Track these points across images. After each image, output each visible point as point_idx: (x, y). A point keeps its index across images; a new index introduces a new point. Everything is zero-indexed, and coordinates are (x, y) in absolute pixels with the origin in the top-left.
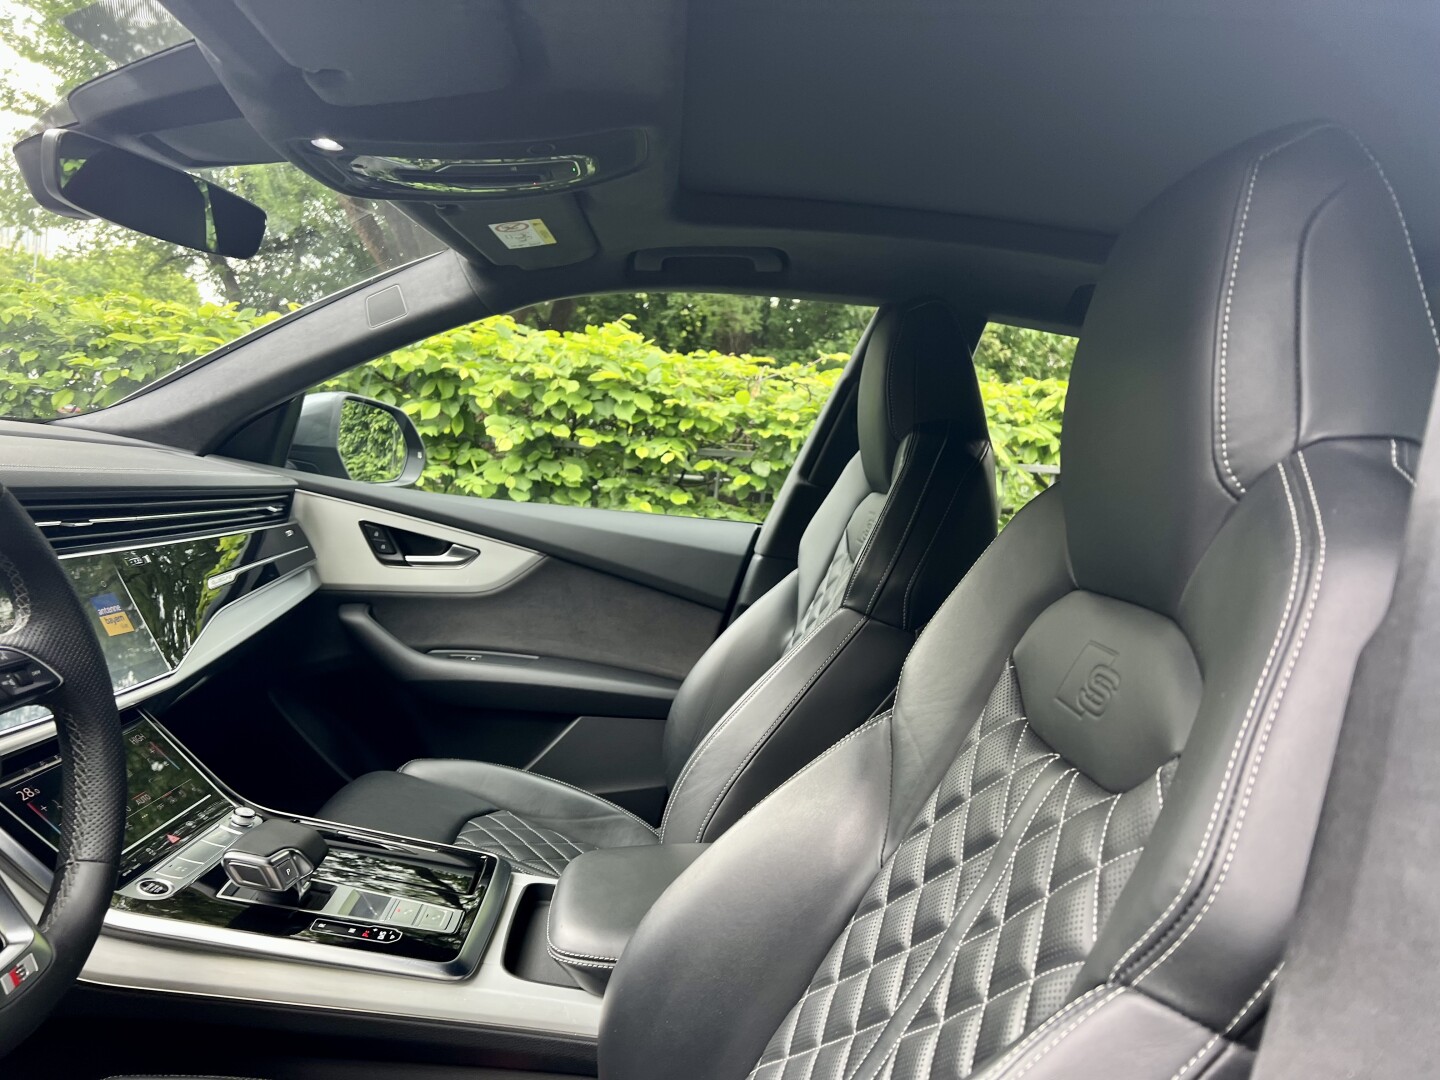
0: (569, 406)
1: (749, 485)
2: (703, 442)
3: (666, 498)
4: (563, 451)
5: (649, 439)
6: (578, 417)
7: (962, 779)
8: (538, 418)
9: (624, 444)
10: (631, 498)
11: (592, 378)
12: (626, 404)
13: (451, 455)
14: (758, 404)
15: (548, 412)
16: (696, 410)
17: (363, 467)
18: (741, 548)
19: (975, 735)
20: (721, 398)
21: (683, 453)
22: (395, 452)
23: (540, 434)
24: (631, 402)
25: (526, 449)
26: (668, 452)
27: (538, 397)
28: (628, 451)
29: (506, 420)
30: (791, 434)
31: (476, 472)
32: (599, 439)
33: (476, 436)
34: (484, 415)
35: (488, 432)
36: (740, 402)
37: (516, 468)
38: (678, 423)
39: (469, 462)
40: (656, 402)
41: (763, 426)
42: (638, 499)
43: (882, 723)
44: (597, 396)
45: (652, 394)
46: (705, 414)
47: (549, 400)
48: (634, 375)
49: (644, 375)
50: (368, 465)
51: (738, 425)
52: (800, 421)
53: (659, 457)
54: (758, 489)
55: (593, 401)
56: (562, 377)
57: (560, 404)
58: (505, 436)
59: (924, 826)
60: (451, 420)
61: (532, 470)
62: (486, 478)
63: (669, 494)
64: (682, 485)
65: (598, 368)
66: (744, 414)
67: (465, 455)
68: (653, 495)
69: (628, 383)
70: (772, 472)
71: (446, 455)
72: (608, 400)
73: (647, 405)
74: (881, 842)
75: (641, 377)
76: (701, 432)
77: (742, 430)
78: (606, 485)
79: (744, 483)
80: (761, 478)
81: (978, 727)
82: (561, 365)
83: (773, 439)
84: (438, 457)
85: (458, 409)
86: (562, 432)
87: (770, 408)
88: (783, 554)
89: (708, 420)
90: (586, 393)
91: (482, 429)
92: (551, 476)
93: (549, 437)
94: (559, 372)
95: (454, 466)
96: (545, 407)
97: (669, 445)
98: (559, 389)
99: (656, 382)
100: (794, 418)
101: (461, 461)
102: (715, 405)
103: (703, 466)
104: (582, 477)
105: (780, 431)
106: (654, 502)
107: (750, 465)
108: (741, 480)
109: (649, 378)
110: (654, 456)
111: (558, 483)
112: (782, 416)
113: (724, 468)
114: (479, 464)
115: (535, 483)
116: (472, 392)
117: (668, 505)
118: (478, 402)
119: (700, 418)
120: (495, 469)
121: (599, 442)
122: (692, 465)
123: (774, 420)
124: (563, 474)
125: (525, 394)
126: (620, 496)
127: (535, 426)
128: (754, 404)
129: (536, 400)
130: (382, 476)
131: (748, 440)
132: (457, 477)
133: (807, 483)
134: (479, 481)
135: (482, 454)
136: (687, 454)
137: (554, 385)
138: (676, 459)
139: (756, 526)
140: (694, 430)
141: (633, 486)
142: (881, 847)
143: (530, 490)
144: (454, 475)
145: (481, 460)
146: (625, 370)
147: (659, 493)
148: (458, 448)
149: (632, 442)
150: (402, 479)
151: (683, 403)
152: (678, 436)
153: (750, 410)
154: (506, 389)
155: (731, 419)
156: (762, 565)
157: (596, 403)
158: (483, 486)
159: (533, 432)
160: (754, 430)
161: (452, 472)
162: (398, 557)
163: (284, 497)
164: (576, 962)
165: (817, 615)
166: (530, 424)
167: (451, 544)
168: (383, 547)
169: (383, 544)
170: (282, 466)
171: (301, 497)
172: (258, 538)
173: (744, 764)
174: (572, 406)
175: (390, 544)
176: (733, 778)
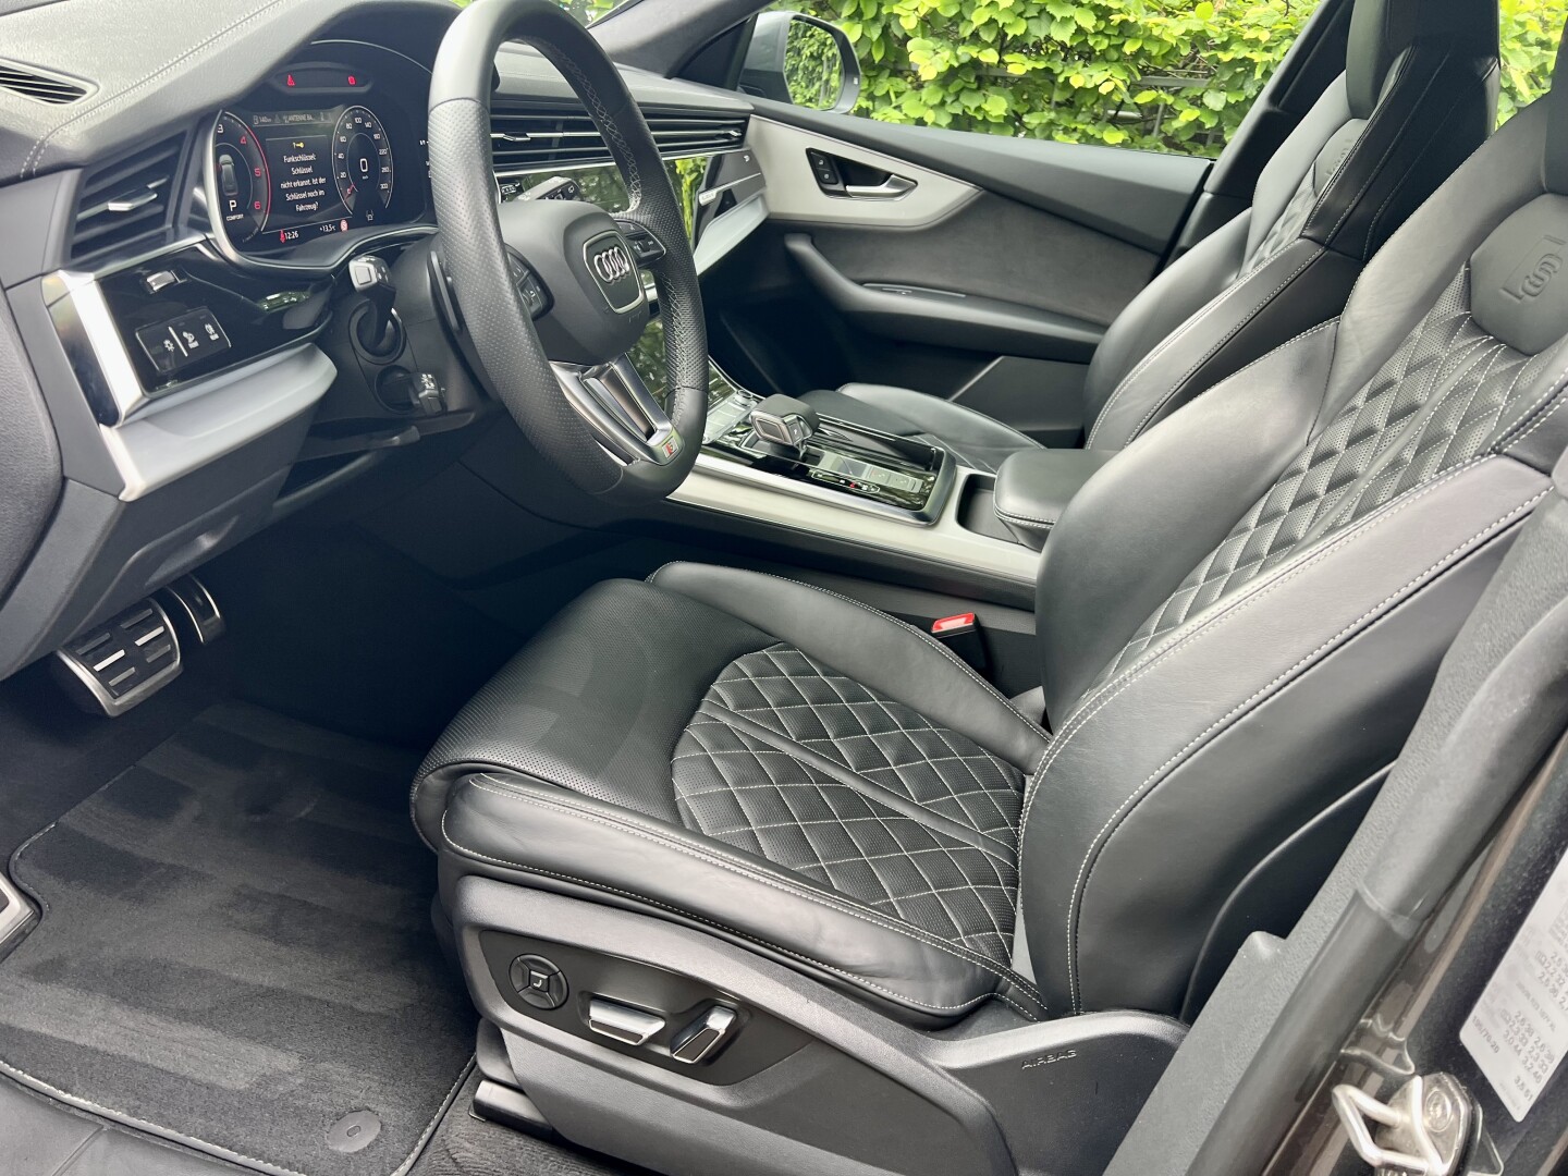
0: (1000, 25)
1: (1198, 124)
2: (1147, 69)
3: (1098, 136)
4: (983, 77)
6: (1009, 39)
8: (963, 41)
9: (1057, 71)
10: (1059, 136)
12: (1066, 21)
13: (870, 85)
14: (1222, 18)
15: (975, 36)
16: (1145, 27)
18: (1189, 186)
20: (1177, 12)
21: (1124, 81)
23: (965, 59)
24: (1072, 18)
25: (948, 78)
26: (1107, 80)
27: (967, 17)
28: (1061, 79)
29: (930, 43)
30: (1259, 57)
31: (894, 105)
32: (1030, 65)
33: (897, 64)
34: (907, 38)
35: (912, 58)
36: (1199, 18)
37: (937, 101)
38: (1123, 44)
39: (888, 92)
40: (1099, 18)
41: (1225, 47)
44: (1032, 12)
45: (1096, 8)
46: (1156, 32)
47: (978, 18)
51: (1193, 46)
52: (1270, 41)
53: (1097, 87)
54: (1207, 126)
55: (1027, 19)
57: (992, 21)
58: (929, 62)
60: (873, 43)
61: (953, 102)
62: (904, 112)
63: (1102, 131)
64: (1115, 121)
66: (1204, 31)
67: (885, 85)
68: (1084, 133)
70: (1228, 105)
71: (865, 85)
72: (1044, 16)
73: (1088, 21)
76: (1149, 58)
77: (1198, 52)
78: (1031, 120)
79: (1192, 119)
80: (1214, 113)
83: (1234, 62)
84: (859, 86)
85: (880, 31)
86: (990, 56)
87: (1236, 23)
88: (1237, 190)
89: (1159, 40)
90: (1021, 9)
91: (902, 55)
92: (973, 109)
93: (975, 64)
95: (872, 97)
96: (974, 28)
97: (1110, 72)
98: (991, 4)
100: (1264, 36)
101: (879, 92)
102: (1170, 21)
103: (1145, 97)
104: (1006, 111)
105: (1243, 53)
107: (1202, 96)
108: (1188, 115)
111: (980, 118)
112: (1249, 34)
113: (1170, 100)
114: (898, 95)
115: (955, 116)
116: (896, 10)
117: (1101, 142)
118: (902, 21)
119: (1150, 38)
120: (914, 101)
122: (1132, 97)
123: (1240, 39)
125: (952, 12)
126: (1048, 132)
127: (961, 50)
128: (1216, 19)
129: (963, 19)
131: (1202, 65)
132: (874, 110)
133: (1277, 109)
134: (896, 115)
135: (901, 84)
136: (1128, 82)
138: (1116, 88)
139: (1209, 162)
140: (1140, 52)
141: (1062, 122)
144: (871, 108)
145: (900, 90)
147: (1091, 130)
148: (877, 77)
149: (1066, 68)
150: (838, 107)
151: (1131, 19)
152: (1122, 60)
153: (1211, 27)
154: (934, 6)
155: (1186, 38)
156: (1212, 204)
157: (1030, 21)
158: (901, 118)
159: (957, 57)
160: (1213, 52)
161: (869, 104)
162: (839, 187)
163: (741, 121)
164: (1019, 521)
165: (1267, 254)
166: (954, 49)
167: (889, 174)
168: (827, 176)
169: (827, 173)
170: (735, 89)
171: (754, 123)
172: (717, 162)
173: (1176, 387)
174: (1004, 24)
175: (832, 173)
176: (1164, 399)
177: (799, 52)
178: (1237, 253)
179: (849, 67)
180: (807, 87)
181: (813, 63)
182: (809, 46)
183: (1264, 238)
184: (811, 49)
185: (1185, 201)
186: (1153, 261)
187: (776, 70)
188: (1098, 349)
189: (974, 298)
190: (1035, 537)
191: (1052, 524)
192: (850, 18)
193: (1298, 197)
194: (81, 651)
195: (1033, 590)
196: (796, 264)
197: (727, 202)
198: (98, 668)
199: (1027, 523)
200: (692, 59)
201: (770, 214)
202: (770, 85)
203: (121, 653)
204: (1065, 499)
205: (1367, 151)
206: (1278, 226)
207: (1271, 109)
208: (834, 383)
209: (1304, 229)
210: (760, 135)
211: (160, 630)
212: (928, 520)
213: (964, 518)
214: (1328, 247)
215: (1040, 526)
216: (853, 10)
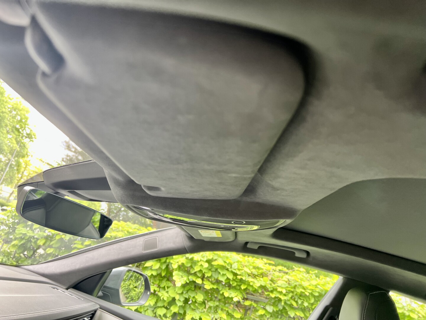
4: (197, 287)
5: (229, 289)
6: (205, 277)
9: (220, 290)
10: (219, 311)
11: (213, 263)
13: (159, 283)
15: (195, 274)
16: (248, 281)
23: (191, 280)
24: (225, 274)
25: (185, 286)
29: (180, 273)
30: (283, 298)
31: (166, 291)
33: (169, 278)
34: (173, 271)
35: (174, 277)
36: (264, 281)
37: (180, 292)
38: (241, 285)
39: (165, 287)
40: (234, 276)
41: (272, 292)
42: (222, 312)
45: (233, 273)
53: (232, 298)
56: (203, 261)
57: (201, 271)
58: (179, 280)
60: (162, 270)
61: (186, 293)
65: (216, 260)
66: (266, 286)
67: (164, 284)
69: (225, 267)
72: (217, 272)
75: (230, 265)
76: (249, 290)
79: (262, 313)
83: (275, 298)
85: (165, 267)
86: (199, 281)
87: (275, 285)
89: (252, 286)
90: (210, 268)
91: (171, 275)
93: (194, 282)
96: (195, 271)
97: (237, 294)
99: (235, 268)
100: (284, 291)
101: (162, 286)
102: (255, 281)
106: (227, 314)
107: (265, 306)
109: (233, 266)
110: (230, 296)
111: (194, 300)
112: (279, 289)
116: (171, 261)
120: (173, 291)
121: (212, 288)
123: (276, 290)
124: (196, 297)
126: (215, 309)
127: (190, 277)
128: (269, 282)
129: (192, 268)
134: (167, 295)
136: (243, 298)
137: (199, 264)
138: (239, 300)
140: (246, 289)
141: (221, 306)
143: (183, 301)
145: (169, 286)
146: (225, 262)
147: (230, 312)
148: (162, 280)
151: (244, 278)
152: (241, 291)
155: (260, 287)
157: (213, 272)
160: (268, 293)
161: (158, 289)
174: (205, 272)
192: (157, 260)
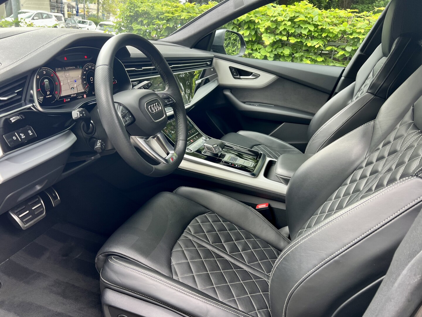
0: (287, 30)
1: (344, 55)
2: (330, 40)
3: (315, 59)
4: (284, 44)
5: (312, 40)
6: (290, 33)
7: (391, 137)
8: (277, 34)
9: (304, 42)
10: (304, 59)
11: (296, 20)
12: (305, 28)
13: (252, 47)
14: (350, 26)
15: (281, 32)
16: (328, 30)
17: (229, 51)
18: (338, 75)
19: (398, 126)
20: (338, 25)
21: (322, 44)
22: (238, 46)
23: (278, 39)
24: (307, 27)
25: (273, 44)
26: (318, 44)
27: (278, 27)
28: (305, 44)
29: (268, 35)
30: (361, 37)
31: (258, 52)
32: (296, 40)
33: (259, 41)
34: (262, 34)
35: (263, 39)
36: (344, 26)
37: (270, 50)
38: (322, 34)
39: (257, 49)
40: (315, 27)
41: (351, 34)
42: (306, 59)
43: (372, 123)
44: (296, 26)
45: (314, 25)
46: (331, 31)
47: (281, 28)
48: (309, 18)
49: (312, 18)
50: (230, 50)
51: (342, 34)
52: (364, 32)
53: (315, 46)
54: (347, 56)
55: (295, 28)
56: (286, 20)
57: (285, 29)
58: (268, 40)
59: (379, 149)
60: (252, 36)
61: (274, 51)
62: (261, 54)
63: (316, 58)
64: (321, 55)
65: (298, 17)
66: (345, 30)
67: (256, 47)
68: (311, 58)
69: (307, 21)
70: (352, 50)
71: (250, 47)
72: (300, 27)
73: (312, 28)
74: (366, 153)
75: (311, 19)
76: (329, 37)
77: (344, 36)
78: (297, 55)
79: (342, 54)
80: (348, 52)
81: (399, 124)
82: (286, 17)
83: (354, 38)
84: (248, 47)
85: (254, 32)
86: (285, 38)
87: (354, 28)
88: (351, 76)
89: (332, 33)
90: (293, 25)
91: (261, 38)
92: (280, 52)
93: (280, 40)
94: (285, 19)
95: (252, 50)
96: (280, 31)
97: (318, 42)
98: (285, 24)
99: (316, 21)
100: (362, 31)
101: (254, 48)
102: (335, 28)
103: (329, 48)
104: (289, 53)
105: (357, 36)
106: (311, 60)
107: (345, 48)
108: (341, 53)
109: (314, 19)
110: (313, 45)
111: (282, 55)
112: (358, 31)
113: (336, 49)
114: (259, 49)
115: (275, 55)
116: (259, 27)
117: (315, 61)
118: (260, 30)
119: (330, 32)
120: (264, 51)
121: (296, 41)
122: (325, 48)
123: (356, 32)
124: (284, 52)
125: (274, 27)
126: (301, 58)
127: (277, 37)
128: (349, 26)
129: (277, 28)
130: (233, 54)
131: (345, 39)
132: (253, 53)
133: (362, 54)
134: (259, 54)
135: (260, 46)
136: (324, 44)
137: (283, 23)
138: (320, 46)
139: (344, 68)
140: (327, 36)
141: (305, 55)
142: (366, 154)
143: (274, 57)
144: (252, 53)
145: (260, 48)
146: (306, 17)
147: (313, 58)
148: (253, 44)
149: (306, 41)
150: (240, 54)
151: (324, 27)
152: (322, 39)
153: (347, 29)
154: (269, 25)
155: (340, 32)
156: (344, 80)
157: (296, 29)
158: (260, 56)
159: (276, 39)
160: (348, 36)
161: (252, 52)
162: (238, 77)
163: (211, 60)
164: (281, 176)
165: (359, 95)
166: (275, 36)
167: (252, 73)
168: (235, 74)
169: (235, 73)
170: (210, 51)
171: (215, 60)
172: (204, 71)
173: (331, 135)
174: (288, 30)
175: (236, 73)
176: (327, 139)
177: (230, 38)
178: (351, 94)
179: (243, 43)
180: (233, 48)
181: (234, 41)
182: (233, 37)
183: (359, 91)
184: (234, 38)
185: (337, 79)
186: (328, 96)
187: (221, 45)
188: (311, 121)
189: (276, 106)
190: (286, 181)
191: (291, 177)
192: (246, 29)
193: (368, 79)
194: (16, 211)
195: (285, 196)
196: (226, 98)
197: (207, 81)
198: (20, 216)
199: (284, 177)
200: (198, 43)
201: (219, 84)
202: (220, 49)
203: (28, 212)
204: (295, 169)
205: (387, 68)
206: (363, 87)
207: (361, 53)
208: (236, 130)
209: (368, 90)
210: (216, 63)
211: (40, 204)
212: (255, 175)
213: (266, 175)
214: (375, 95)
215: (288, 178)
216: (247, 27)
